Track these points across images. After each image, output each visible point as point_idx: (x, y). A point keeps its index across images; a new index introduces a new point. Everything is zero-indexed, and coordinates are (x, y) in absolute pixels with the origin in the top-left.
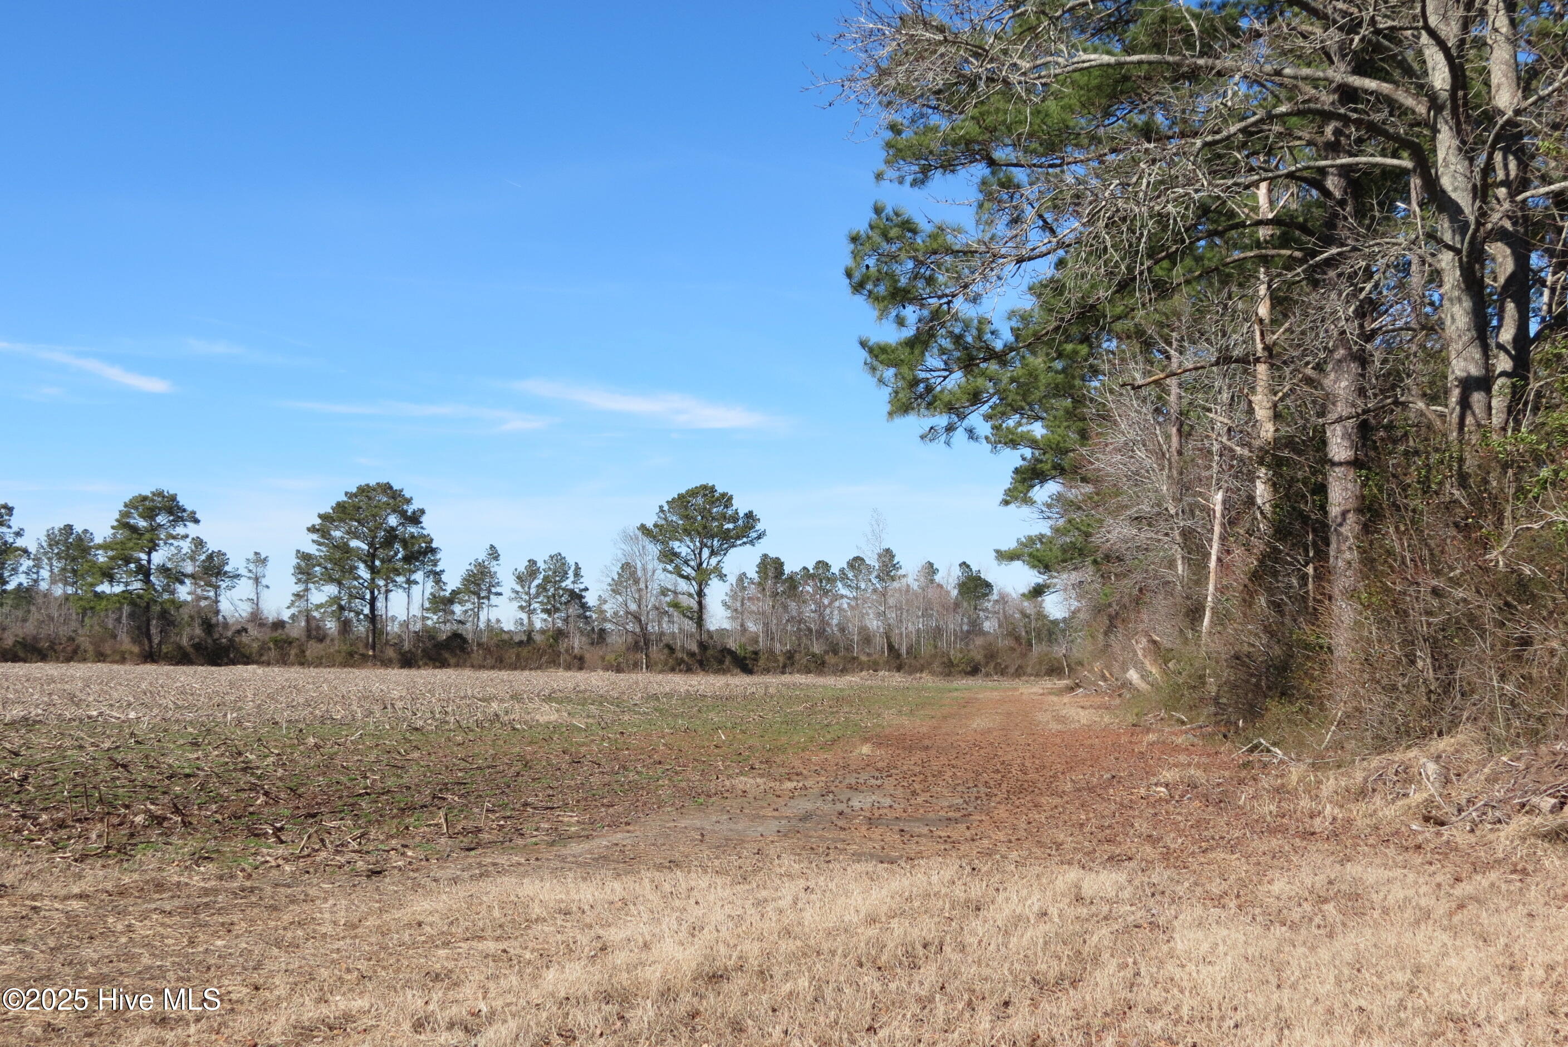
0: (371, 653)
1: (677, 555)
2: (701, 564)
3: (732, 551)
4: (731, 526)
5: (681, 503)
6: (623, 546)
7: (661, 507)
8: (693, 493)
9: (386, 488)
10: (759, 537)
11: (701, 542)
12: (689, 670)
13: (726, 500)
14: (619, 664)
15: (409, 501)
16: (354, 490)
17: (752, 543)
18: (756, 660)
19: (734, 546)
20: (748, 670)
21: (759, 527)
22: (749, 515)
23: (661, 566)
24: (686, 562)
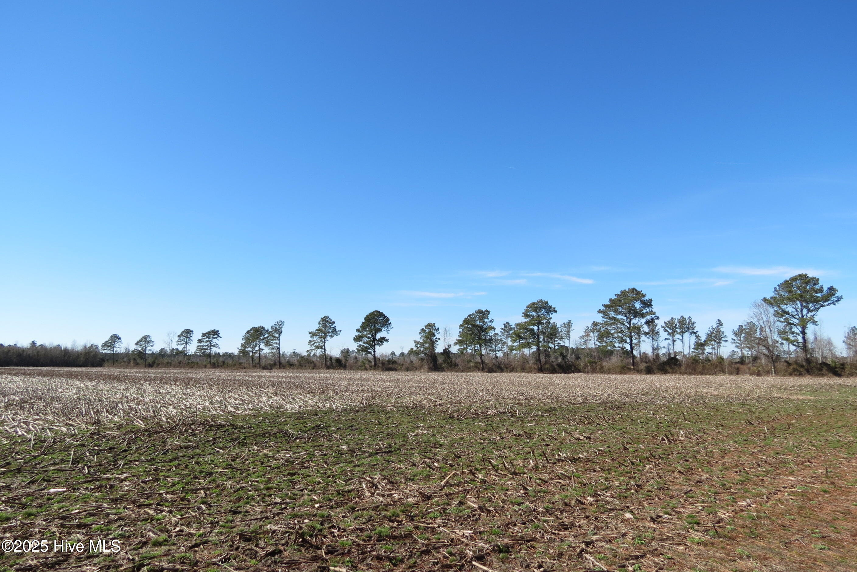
0: (632, 367)
1: (787, 313)
2: (803, 316)
3: (822, 308)
4: (819, 295)
5: (787, 284)
6: (755, 310)
7: (775, 288)
8: (794, 279)
9: (633, 290)
10: (839, 300)
11: (802, 305)
12: (801, 375)
13: (816, 281)
14: (759, 371)
15: (644, 296)
16: (619, 293)
17: (834, 303)
18: (843, 369)
19: (822, 306)
20: (839, 375)
21: (838, 294)
22: (831, 289)
23: (776, 318)
24: (793, 317)
